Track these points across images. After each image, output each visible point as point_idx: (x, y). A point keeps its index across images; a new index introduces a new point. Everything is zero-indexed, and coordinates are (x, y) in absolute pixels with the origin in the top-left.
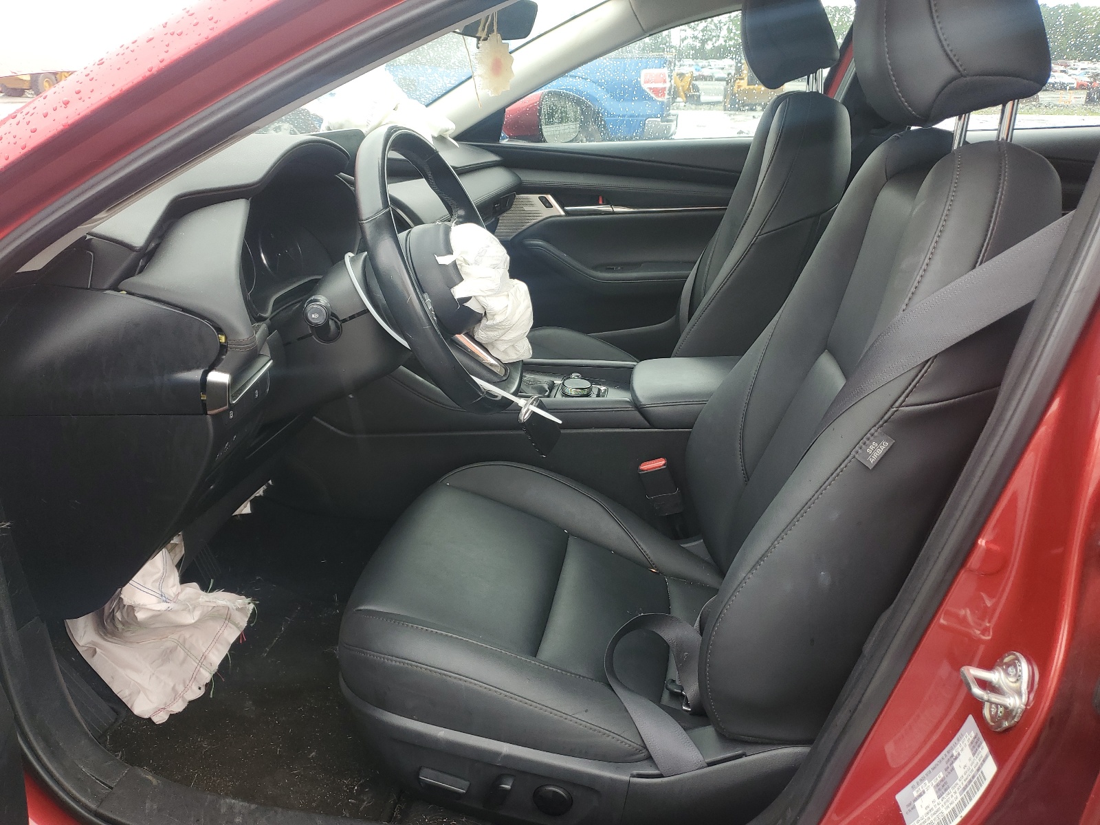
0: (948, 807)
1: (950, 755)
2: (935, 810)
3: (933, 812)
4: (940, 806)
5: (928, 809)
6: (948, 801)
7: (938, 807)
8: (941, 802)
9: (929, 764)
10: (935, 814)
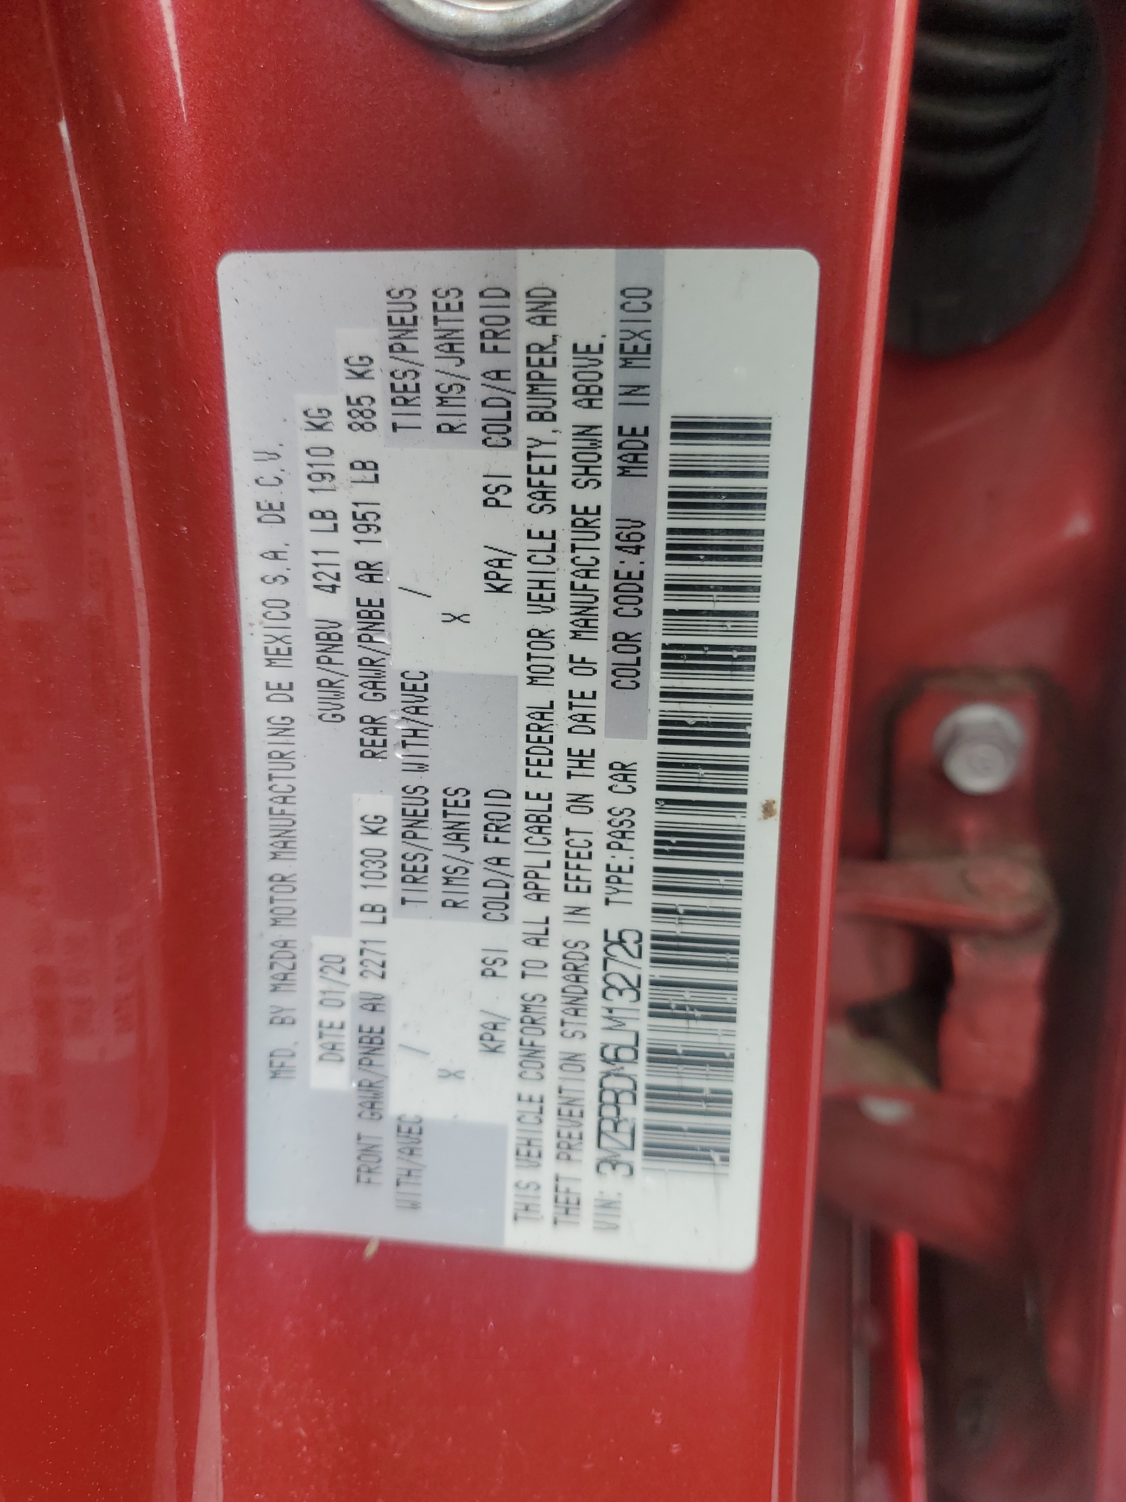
0: (615, 877)
1: (305, 648)
2: (552, 984)
3: (554, 1010)
4: (559, 931)
5: (510, 1035)
6: (576, 857)
7: (553, 953)
8: (536, 911)
9: (239, 845)
10: (575, 1005)
